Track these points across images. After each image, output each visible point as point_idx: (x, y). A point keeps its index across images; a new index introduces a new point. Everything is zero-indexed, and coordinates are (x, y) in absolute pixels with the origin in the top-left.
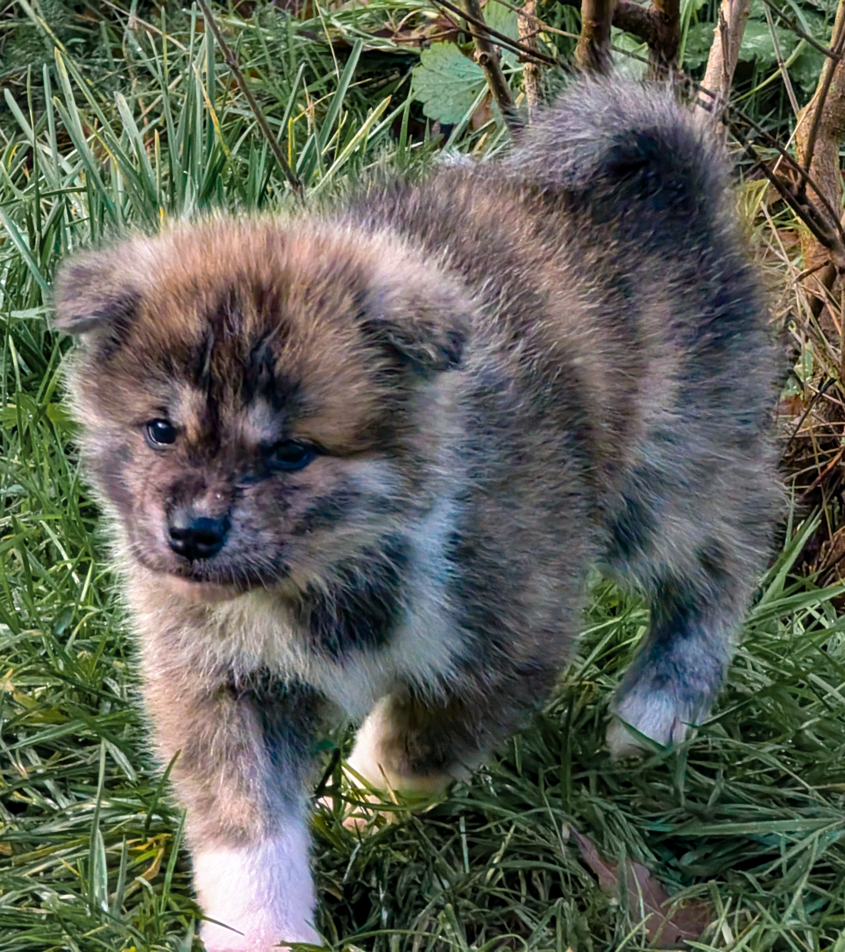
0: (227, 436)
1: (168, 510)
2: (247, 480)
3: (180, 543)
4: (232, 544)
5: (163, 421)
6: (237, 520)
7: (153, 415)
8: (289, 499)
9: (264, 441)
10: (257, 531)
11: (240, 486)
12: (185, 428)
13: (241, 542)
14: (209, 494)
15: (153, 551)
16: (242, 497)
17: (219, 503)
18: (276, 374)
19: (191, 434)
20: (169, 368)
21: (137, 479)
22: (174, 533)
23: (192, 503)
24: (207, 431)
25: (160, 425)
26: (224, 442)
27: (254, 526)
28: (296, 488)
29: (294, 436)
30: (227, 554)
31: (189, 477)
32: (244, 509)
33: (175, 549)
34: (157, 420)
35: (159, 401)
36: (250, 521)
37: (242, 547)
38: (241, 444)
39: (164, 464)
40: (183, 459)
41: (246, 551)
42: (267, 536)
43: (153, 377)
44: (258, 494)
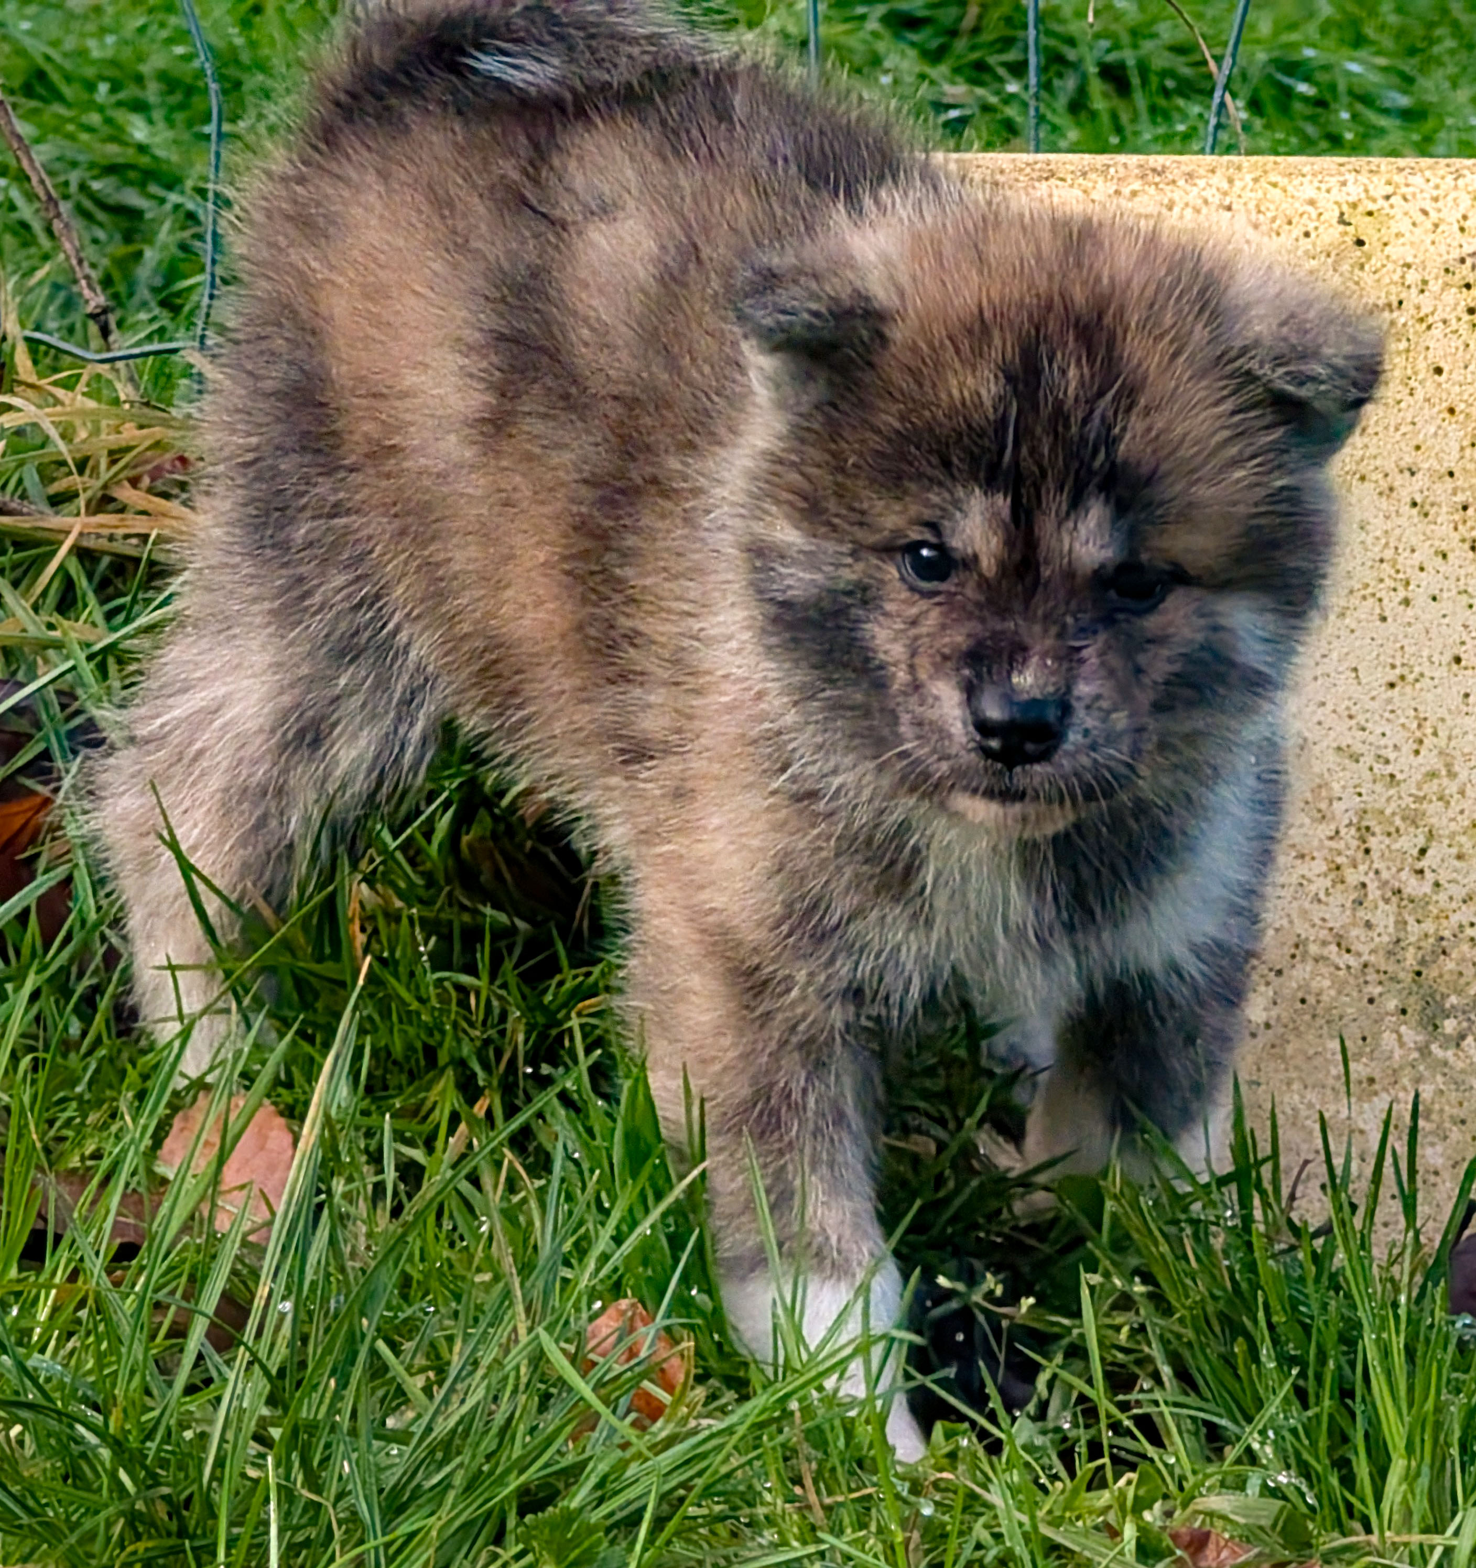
0: (1047, 562)
1: (970, 691)
2: (1082, 631)
3: (994, 744)
4: (1074, 737)
5: (930, 546)
6: (1079, 699)
7: (915, 535)
8: (1142, 659)
9: (1102, 566)
10: (1109, 712)
11: (1077, 644)
12: (976, 557)
13: (1086, 732)
14: (1035, 660)
15: (945, 757)
16: (1082, 661)
17: (1053, 673)
18: (1119, 460)
19: (988, 565)
20: (946, 464)
21: (895, 640)
22: (983, 727)
23: (1009, 677)
24: (1017, 556)
25: (925, 552)
26: (1046, 572)
27: (1105, 704)
28: (1149, 641)
29: (1144, 557)
30: (1067, 753)
31: (995, 635)
32: (1087, 680)
33: (987, 753)
34: (923, 544)
35: (927, 514)
36: (1098, 697)
37: (1088, 741)
38: (1070, 574)
39: (945, 615)
40: (978, 604)
41: (1093, 747)
42: (1121, 720)
43: (920, 476)
44: (1101, 654)
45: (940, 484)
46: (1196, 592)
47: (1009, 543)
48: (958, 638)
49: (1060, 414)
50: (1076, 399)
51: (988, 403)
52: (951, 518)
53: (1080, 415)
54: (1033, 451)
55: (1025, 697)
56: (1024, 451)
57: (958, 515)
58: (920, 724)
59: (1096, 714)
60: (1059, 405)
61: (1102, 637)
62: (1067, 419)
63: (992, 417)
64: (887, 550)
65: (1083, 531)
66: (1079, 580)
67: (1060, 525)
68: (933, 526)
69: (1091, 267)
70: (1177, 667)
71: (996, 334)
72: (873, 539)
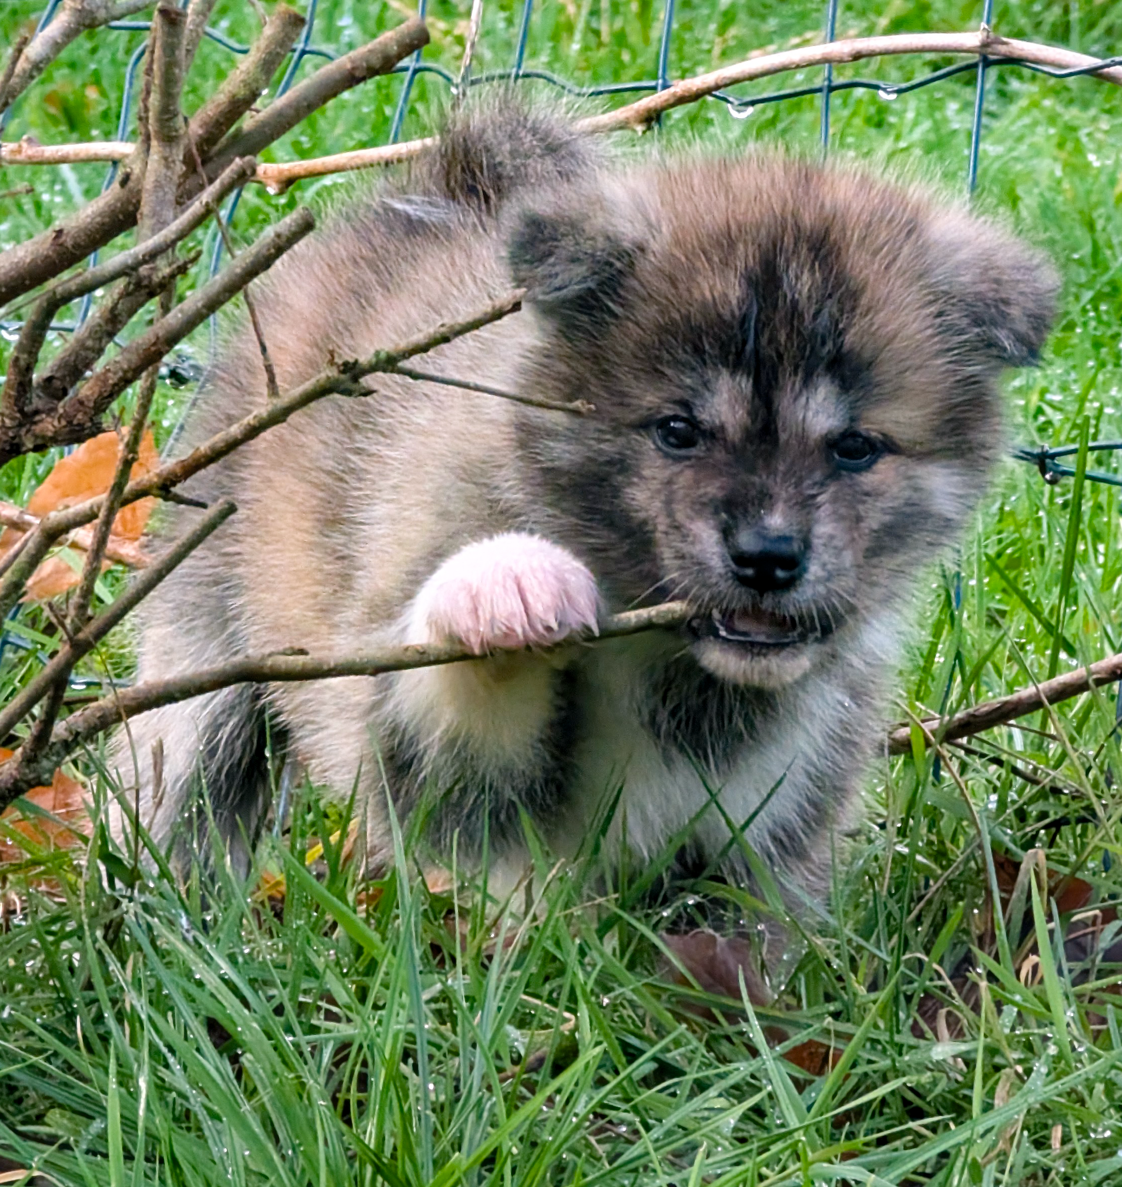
45: (693, 369)
46: (902, 459)
47: (753, 413)
48: (713, 489)
49: (794, 309)
50: (809, 297)
51: (734, 302)
52: (701, 396)
53: (812, 311)
54: (772, 340)
55: (776, 534)
56: (764, 340)
57: (707, 394)
58: (683, 557)
59: (831, 551)
60: (795, 303)
61: (832, 489)
62: (801, 315)
63: (737, 312)
64: (643, 426)
65: (813, 405)
66: (811, 443)
67: (796, 399)
68: (686, 405)
69: (817, 197)
70: (887, 518)
71: (741, 246)
72: (633, 417)
